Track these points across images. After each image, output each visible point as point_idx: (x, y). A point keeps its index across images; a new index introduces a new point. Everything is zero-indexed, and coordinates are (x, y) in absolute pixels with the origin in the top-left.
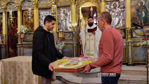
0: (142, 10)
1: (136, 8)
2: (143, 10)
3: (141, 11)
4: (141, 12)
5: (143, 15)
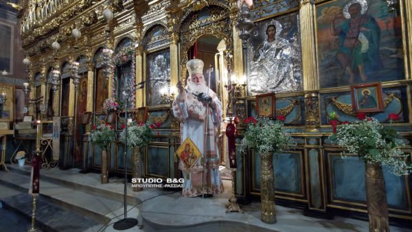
0: (359, 32)
1: (334, 26)
2: (363, 29)
3: (355, 35)
4: (353, 38)
5: (361, 47)
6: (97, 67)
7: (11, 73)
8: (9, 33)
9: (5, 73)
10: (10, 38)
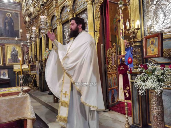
6: (53, 28)
7: (20, 38)
8: (18, 16)
9: (16, 39)
10: (18, 19)
